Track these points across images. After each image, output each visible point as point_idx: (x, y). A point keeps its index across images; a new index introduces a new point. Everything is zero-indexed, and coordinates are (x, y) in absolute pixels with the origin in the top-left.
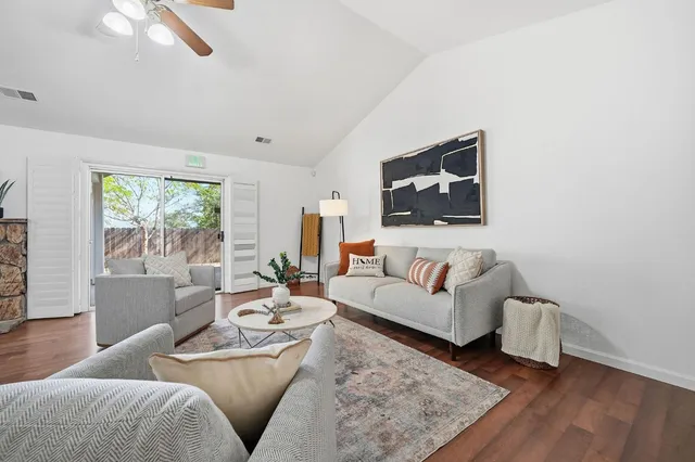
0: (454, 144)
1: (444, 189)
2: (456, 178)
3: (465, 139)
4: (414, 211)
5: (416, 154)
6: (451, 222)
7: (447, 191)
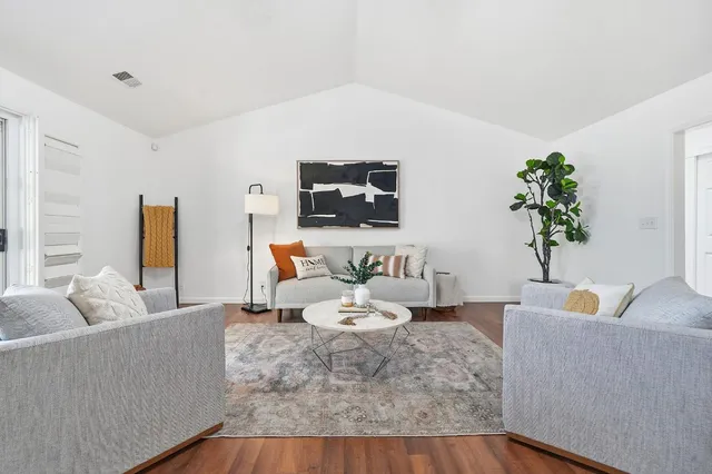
0: (379, 165)
1: (370, 199)
2: (380, 192)
3: (388, 164)
4: (339, 215)
5: (342, 164)
6: (376, 225)
7: (373, 201)
